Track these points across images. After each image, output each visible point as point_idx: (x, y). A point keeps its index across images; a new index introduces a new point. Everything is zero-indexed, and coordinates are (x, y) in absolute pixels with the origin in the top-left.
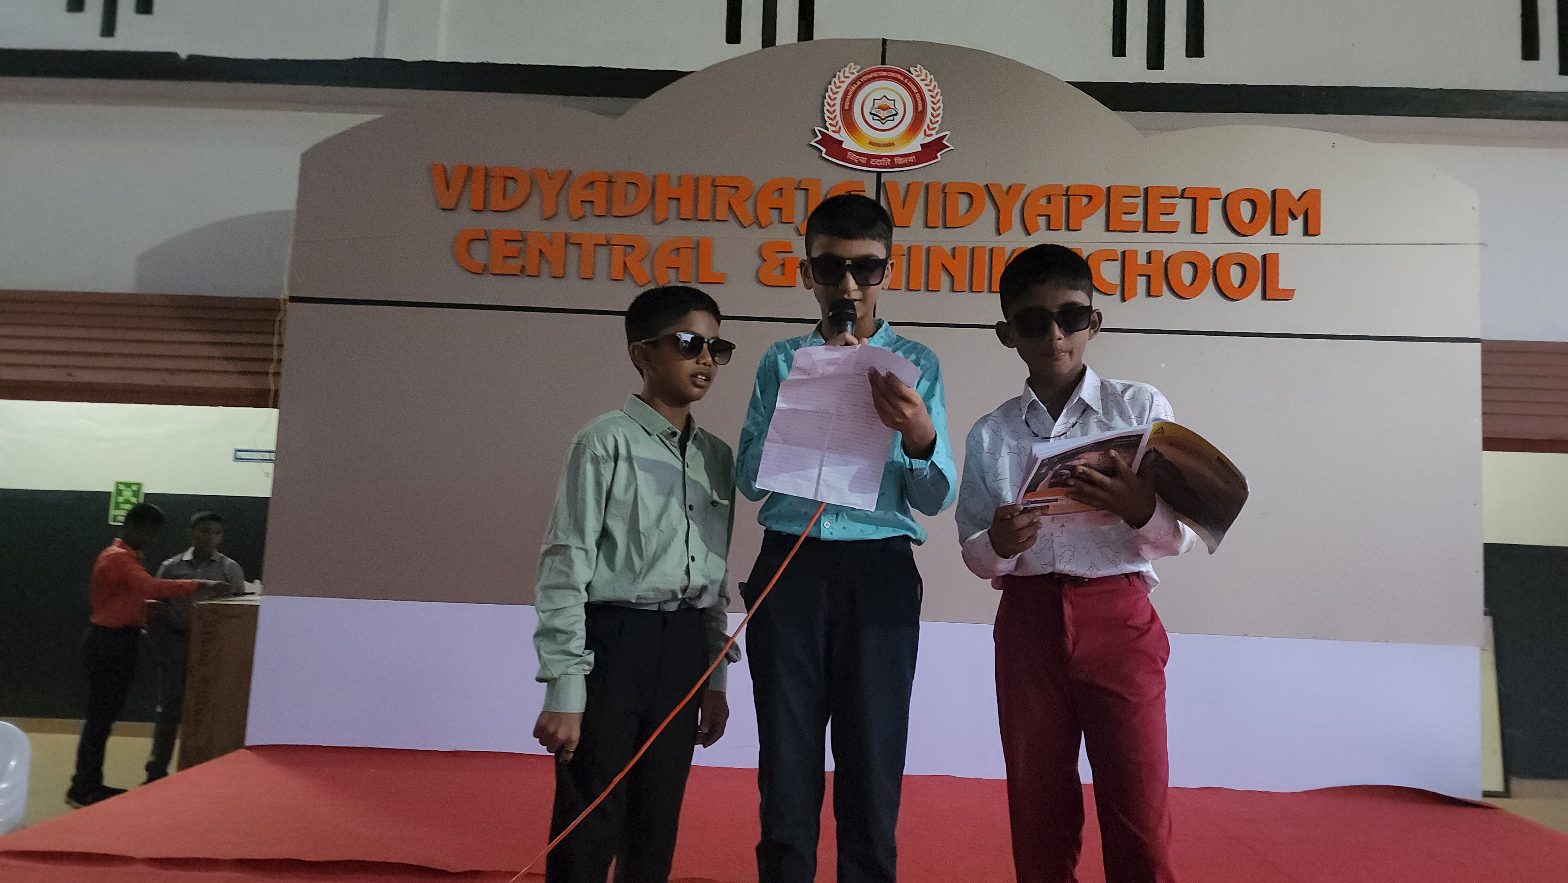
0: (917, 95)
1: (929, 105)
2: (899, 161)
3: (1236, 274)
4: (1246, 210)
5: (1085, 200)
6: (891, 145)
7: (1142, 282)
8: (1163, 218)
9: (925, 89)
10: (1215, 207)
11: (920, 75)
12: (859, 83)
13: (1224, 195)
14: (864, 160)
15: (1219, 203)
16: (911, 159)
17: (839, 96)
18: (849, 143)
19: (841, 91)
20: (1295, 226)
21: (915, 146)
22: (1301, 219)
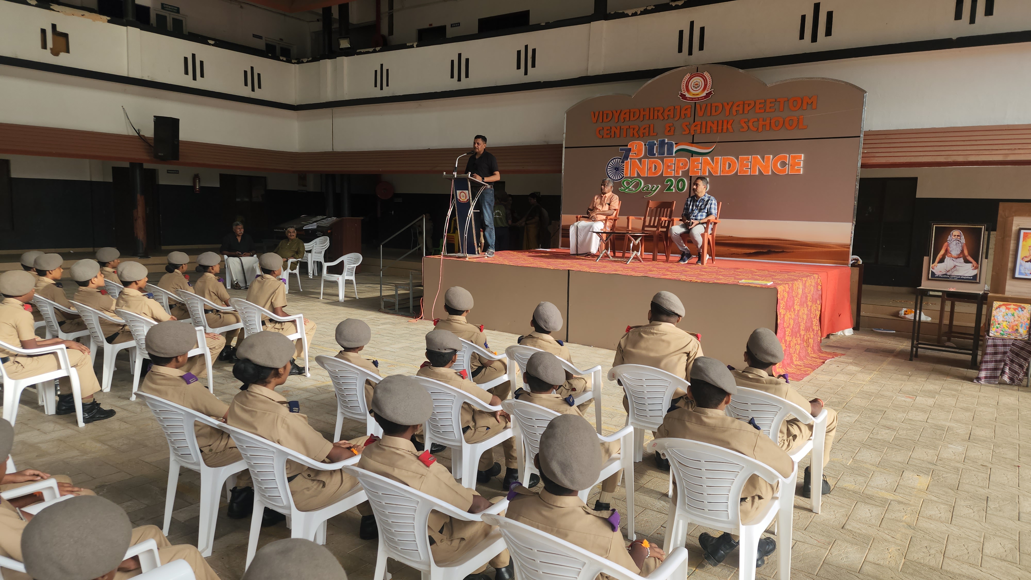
0: (705, 80)
1: (708, 82)
2: (700, 99)
4: (795, 103)
6: (698, 94)
9: (707, 78)
11: (706, 74)
12: (690, 78)
14: (691, 99)
15: (787, 102)
16: (703, 98)
17: (685, 83)
18: (688, 95)
19: (686, 81)
20: (809, 107)
21: (704, 94)
22: (811, 104)
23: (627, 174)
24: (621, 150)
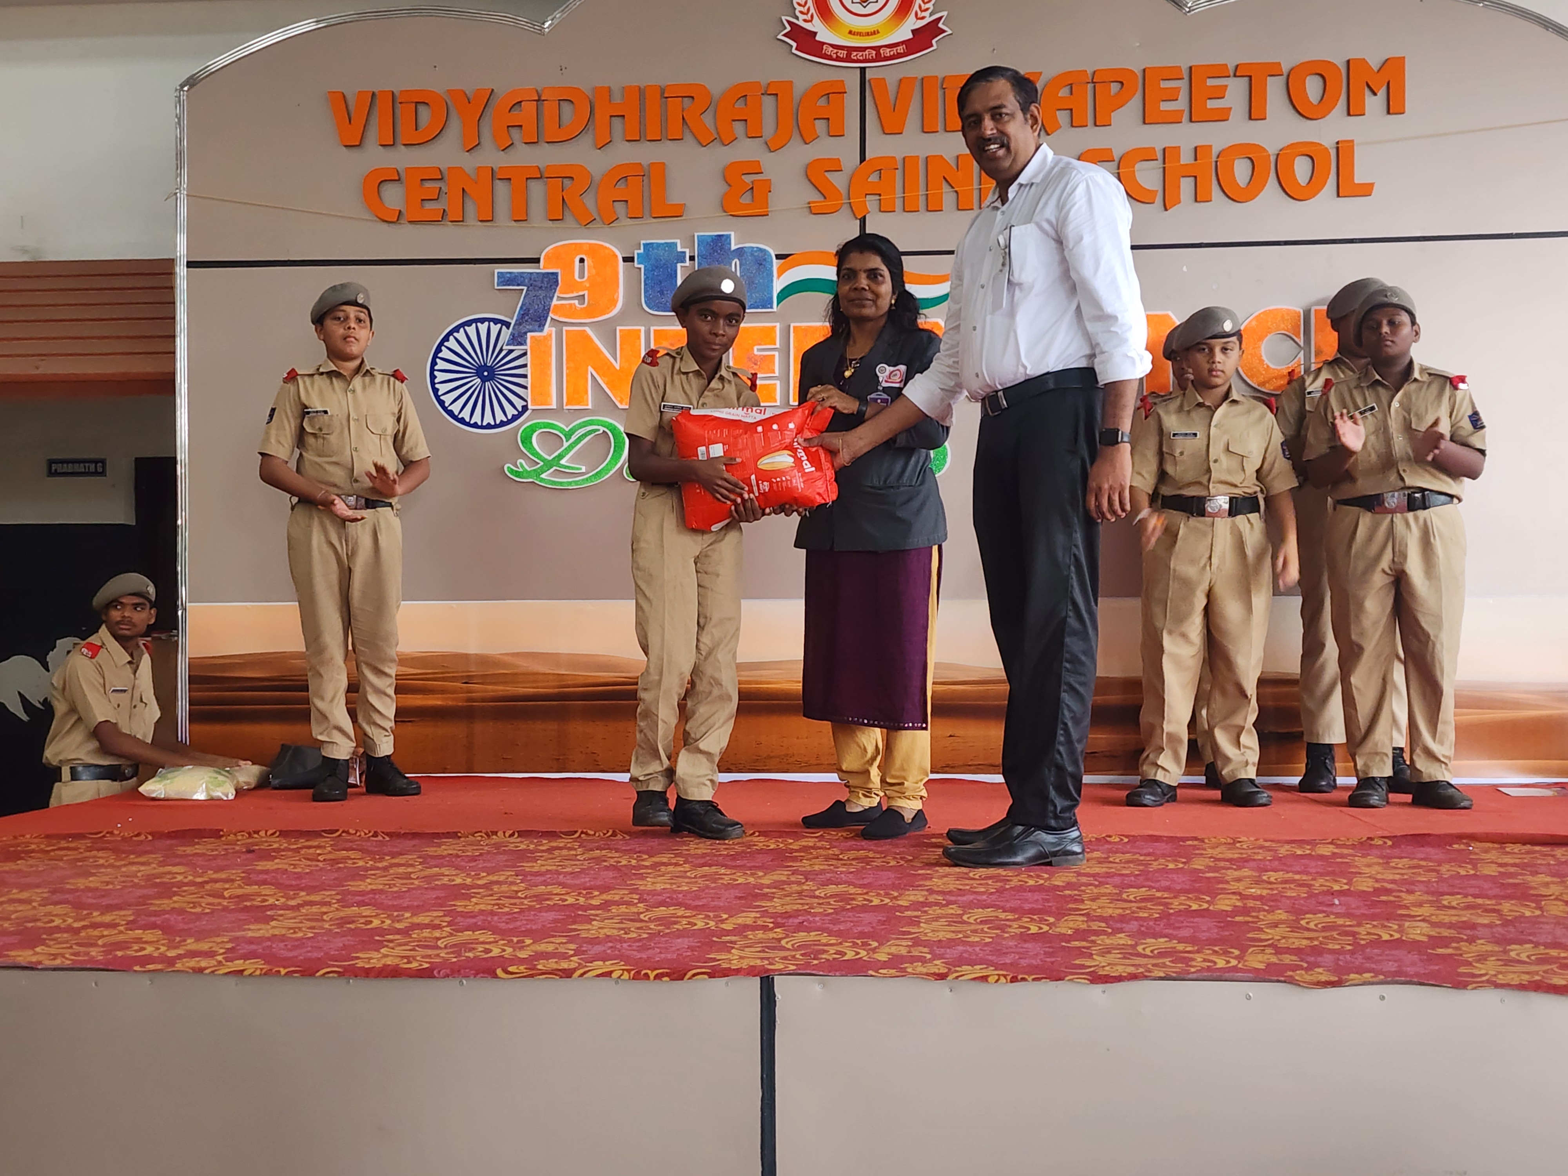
2: (888, 52)
3: (1302, 169)
4: (1313, 88)
5: (1115, 88)
6: (874, 33)
7: (1186, 186)
8: (1211, 104)
10: (1274, 88)
13: (1285, 71)
14: (842, 54)
15: (1281, 80)
16: (901, 49)
18: (824, 34)
20: (1374, 104)
22: (1382, 93)
23: (542, 395)
24: (508, 280)
